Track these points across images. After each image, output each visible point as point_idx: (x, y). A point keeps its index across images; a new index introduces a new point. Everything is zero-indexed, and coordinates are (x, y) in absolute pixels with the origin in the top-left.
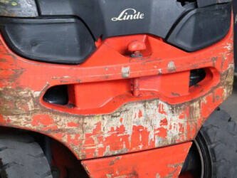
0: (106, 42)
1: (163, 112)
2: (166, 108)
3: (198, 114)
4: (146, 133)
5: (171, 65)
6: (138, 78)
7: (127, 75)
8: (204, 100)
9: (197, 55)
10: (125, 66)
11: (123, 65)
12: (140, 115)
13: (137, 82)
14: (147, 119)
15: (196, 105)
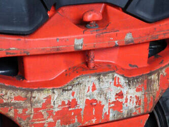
0: (60, 11)
1: (119, 85)
2: (122, 81)
3: (156, 86)
4: (100, 107)
5: (129, 37)
6: (94, 50)
7: (80, 48)
8: (164, 72)
9: (157, 26)
10: (79, 38)
11: (76, 36)
12: (94, 88)
13: (92, 54)
14: (101, 93)
15: (154, 77)
